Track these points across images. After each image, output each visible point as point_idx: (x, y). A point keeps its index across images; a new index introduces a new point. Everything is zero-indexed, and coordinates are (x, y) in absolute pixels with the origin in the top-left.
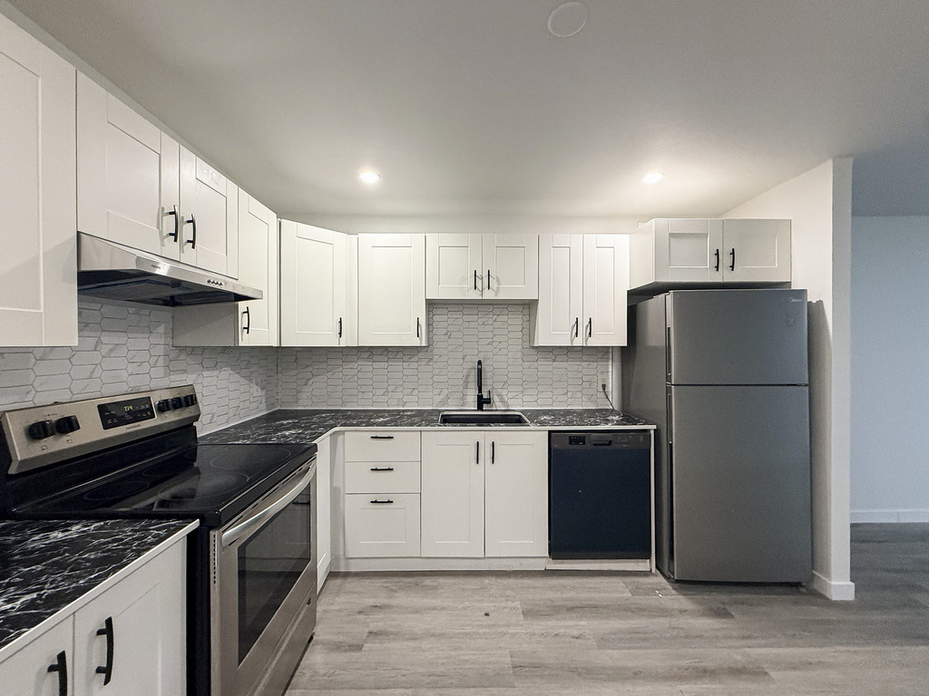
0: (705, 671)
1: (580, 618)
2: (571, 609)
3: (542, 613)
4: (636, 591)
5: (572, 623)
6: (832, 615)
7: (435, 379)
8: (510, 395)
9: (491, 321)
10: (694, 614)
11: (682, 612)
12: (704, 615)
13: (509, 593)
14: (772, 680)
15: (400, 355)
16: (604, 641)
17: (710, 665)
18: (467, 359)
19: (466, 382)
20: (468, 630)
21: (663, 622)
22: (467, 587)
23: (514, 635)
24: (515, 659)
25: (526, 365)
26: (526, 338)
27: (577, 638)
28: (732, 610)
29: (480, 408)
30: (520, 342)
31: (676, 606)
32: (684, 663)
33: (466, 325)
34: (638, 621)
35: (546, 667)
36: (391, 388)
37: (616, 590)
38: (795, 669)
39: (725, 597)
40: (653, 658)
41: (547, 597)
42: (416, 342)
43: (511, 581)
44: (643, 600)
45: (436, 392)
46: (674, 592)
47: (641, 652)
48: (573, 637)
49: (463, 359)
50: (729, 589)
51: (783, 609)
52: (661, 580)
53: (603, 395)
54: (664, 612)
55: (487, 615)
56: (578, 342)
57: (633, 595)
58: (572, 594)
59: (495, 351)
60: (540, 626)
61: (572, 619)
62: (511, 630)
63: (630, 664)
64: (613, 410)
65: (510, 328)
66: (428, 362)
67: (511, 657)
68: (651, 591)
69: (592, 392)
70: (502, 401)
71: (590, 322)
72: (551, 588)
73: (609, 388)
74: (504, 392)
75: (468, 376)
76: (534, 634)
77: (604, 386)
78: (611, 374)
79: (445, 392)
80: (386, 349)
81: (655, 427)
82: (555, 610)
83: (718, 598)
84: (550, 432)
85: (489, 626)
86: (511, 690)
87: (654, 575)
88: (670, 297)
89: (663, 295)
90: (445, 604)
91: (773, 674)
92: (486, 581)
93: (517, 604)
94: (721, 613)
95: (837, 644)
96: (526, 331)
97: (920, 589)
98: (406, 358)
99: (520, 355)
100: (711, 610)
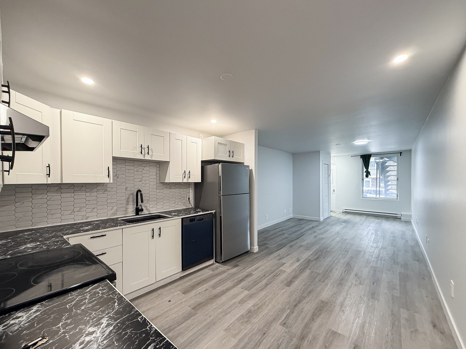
0: (241, 280)
1: (203, 285)
2: (198, 284)
3: (190, 290)
4: (213, 270)
5: (202, 287)
6: (256, 256)
7: (108, 201)
8: (151, 206)
9: (141, 170)
10: (231, 269)
11: (228, 270)
12: (233, 268)
13: (172, 290)
14: (253, 274)
15: (84, 188)
16: (214, 287)
17: (241, 278)
18: (128, 189)
19: (128, 202)
20: (166, 310)
21: (225, 274)
22: (152, 298)
23: (185, 301)
24: (192, 307)
25: (158, 191)
26: (158, 178)
27: (206, 290)
28: (238, 264)
29: (137, 214)
30: (155, 180)
31: (226, 269)
32: (236, 281)
33: (127, 171)
34: (219, 277)
35: (203, 303)
36: (76, 210)
37: (207, 273)
38: (256, 270)
39: (235, 262)
40: (229, 284)
41: (187, 285)
42: (106, 180)
43: (169, 287)
44: (217, 272)
45: (109, 208)
46: (223, 266)
47: (224, 284)
48: (205, 291)
49: (126, 189)
50: (234, 259)
51: (247, 259)
52: (217, 264)
53: (188, 202)
54: (224, 272)
55: (170, 301)
56: (185, 181)
57: (213, 271)
58: (195, 280)
59: (143, 185)
60: (192, 293)
61: (201, 286)
62: (184, 300)
63: (224, 288)
64: (192, 208)
65: (151, 173)
66: (105, 191)
67: (190, 307)
68: (217, 268)
69: (185, 201)
70: (147, 209)
71: (189, 172)
72: (187, 282)
73: (191, 199)
74: (148, 205)
75: (128, 198)
76: (192, 297)
77: (189, 199)
78: (191, 193)
79: (115, 208)
80: (73, 185)
81: (215, 211)
82: (193, 287)
83: (234, 262)
84: (182, 219)
85: (173, 304)
86: (197, 315)
87: (215, 264)
88: (220, 165)
89: (217, 164)
90: (147, 308)
91: (253, 273)
92: (159, 292)
93: (178, 292)
94: (237, 266)
95: (260, 261)
96: (158, 175)
97: (267, 244)
98: (87, 190)
99: (155, 187)
100: (234, 266)
